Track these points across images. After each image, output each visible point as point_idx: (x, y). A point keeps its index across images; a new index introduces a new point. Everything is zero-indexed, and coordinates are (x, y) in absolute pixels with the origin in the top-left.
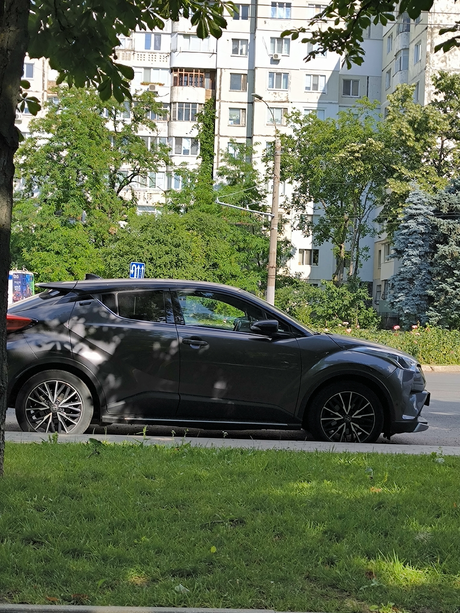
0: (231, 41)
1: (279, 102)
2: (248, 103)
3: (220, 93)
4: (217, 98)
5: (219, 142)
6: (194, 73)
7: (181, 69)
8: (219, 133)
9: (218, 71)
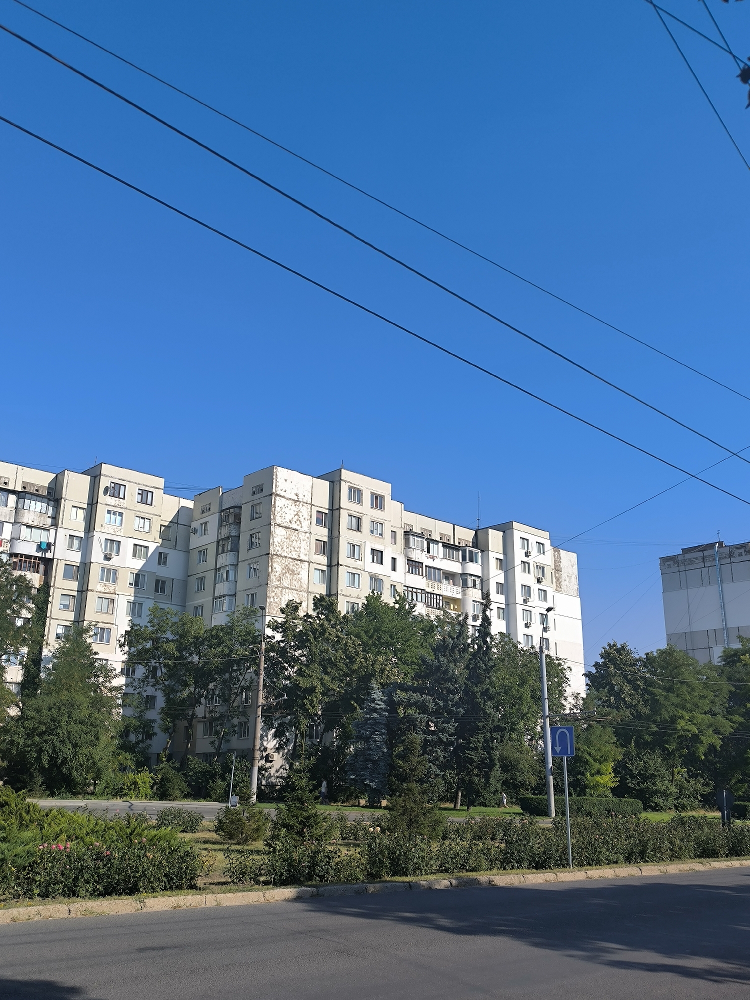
0: (68, 536)
1: (108, 593)
2: (78, 591)
3: (55, 580)
4: (52, 585)
5: (50, 624)
6: (32, 560)
7: (22, 555)
8: (51, 616)
9: (55, 561)
